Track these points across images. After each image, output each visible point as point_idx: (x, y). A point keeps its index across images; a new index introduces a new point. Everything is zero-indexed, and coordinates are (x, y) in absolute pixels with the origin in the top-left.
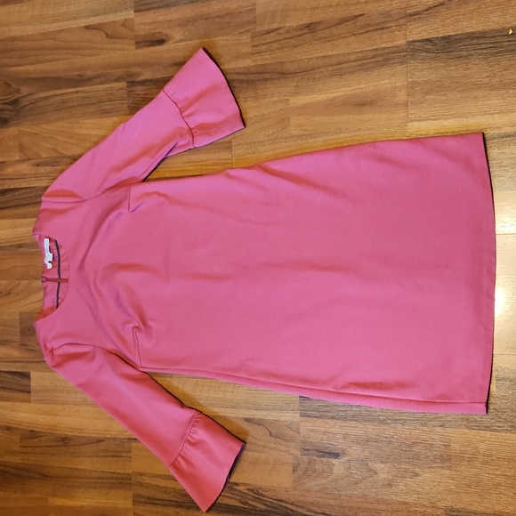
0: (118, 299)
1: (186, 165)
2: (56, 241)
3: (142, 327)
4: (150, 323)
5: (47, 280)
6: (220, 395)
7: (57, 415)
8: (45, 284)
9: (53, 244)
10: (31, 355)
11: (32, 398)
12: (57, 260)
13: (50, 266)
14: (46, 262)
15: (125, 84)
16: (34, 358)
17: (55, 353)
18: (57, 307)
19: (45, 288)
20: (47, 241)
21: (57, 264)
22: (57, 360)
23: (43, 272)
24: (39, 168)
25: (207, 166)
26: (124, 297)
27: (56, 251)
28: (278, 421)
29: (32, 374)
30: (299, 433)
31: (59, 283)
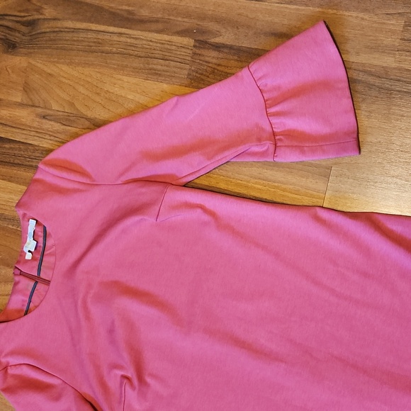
0: (111, 331)
1: (253, 180)
2: (45, 228)
3: (135, 382)
4: (149, 380)
5: (22, 274)
8: (17, 278)
9: (40, 230)
12: (40, 252)
13: (29, 256)
14: (26, 250)
15: (192, 42)
17: (11, 371)
18: (26, 313)
19: (16, 284)
20: (32, 223)
21: (39, 257)
22: (10, 381)
23: (18, 262)
24: (44, 121)
25: (284, 190)
26: (120, 333)
27: (41, 240)
31: (36, 282)
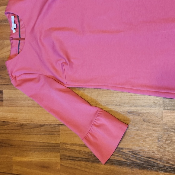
0: (53, 47)
2: (18, 17)
3: (68, 62)
4: (72, 60)
5: (13, 39)
6: (113, 99)
7: (18, 113)
8: (12, 41)
9: (17, 19)
10: (4, 81)
11: (4, 104)
12: (18, 28)
13: (14, 31)
14: (12, 29)
16: (6, 82)
17: (17, 79)
18: (19, 53)
19: (12, 44)
20: (13, 17)
21: (18, 30)
22: (18, 83)
23: (11, 35)
26: (57, 47)
27: (18, 23)
28: (149, 113)
29: (4, 91)
30: (162, 119)
31: (20, 41)
